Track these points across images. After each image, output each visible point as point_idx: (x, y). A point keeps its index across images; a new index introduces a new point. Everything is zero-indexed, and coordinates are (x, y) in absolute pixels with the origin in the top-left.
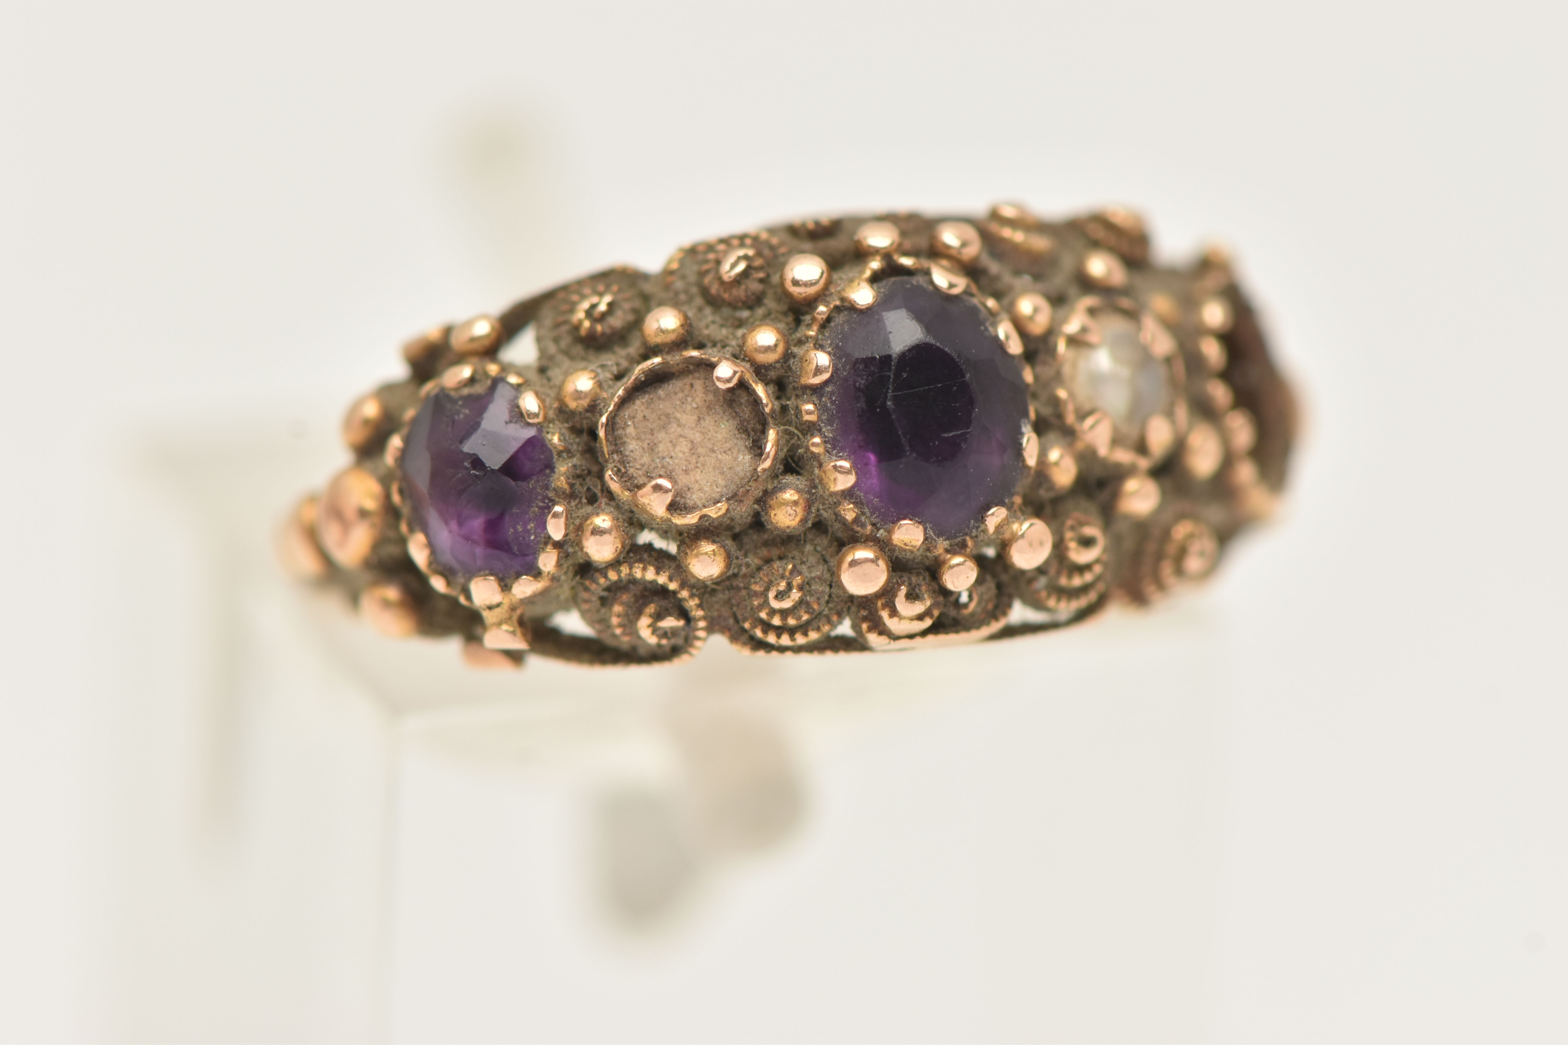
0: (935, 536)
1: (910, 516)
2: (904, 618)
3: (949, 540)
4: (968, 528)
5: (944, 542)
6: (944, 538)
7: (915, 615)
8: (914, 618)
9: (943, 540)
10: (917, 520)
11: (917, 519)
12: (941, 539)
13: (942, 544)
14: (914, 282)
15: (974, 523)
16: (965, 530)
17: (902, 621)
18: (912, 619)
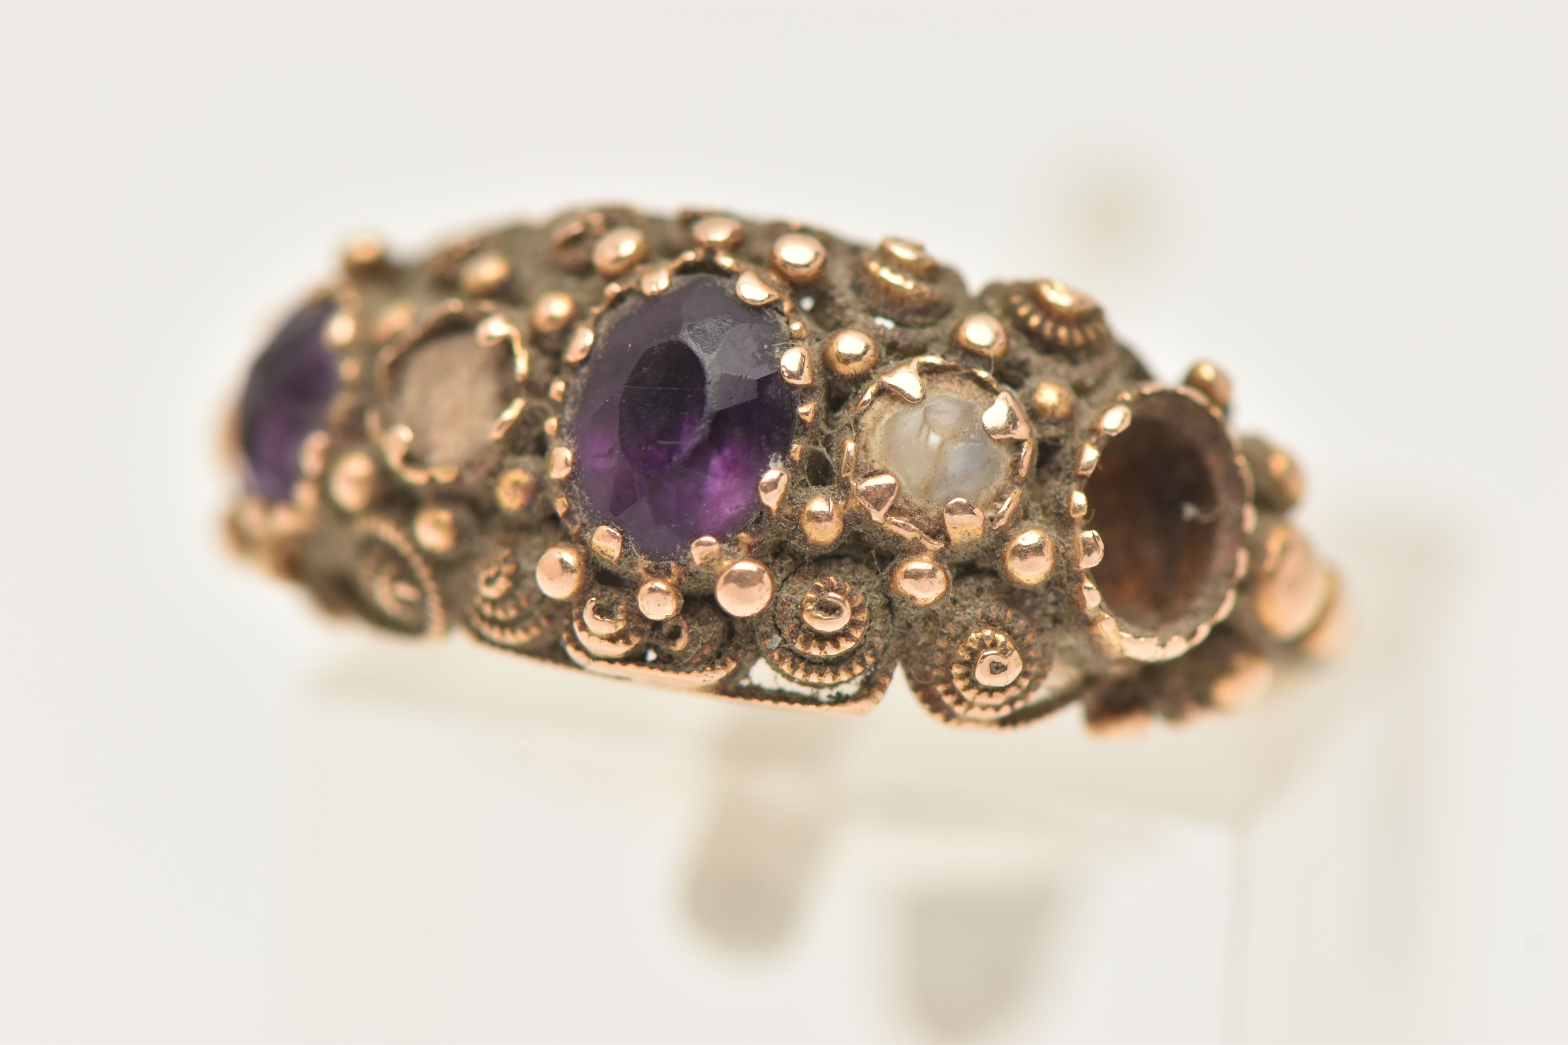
0: (637, 552)
1: (612, 522)
2: (594, 635)
3: (653, 561)
4: (675, 553)
5: (645, 561)
6: (646, 556)
7: (607, 635)
8: (605, 637)
9: (645, 559)
10: (620, 529)
11: (618, 527)
12: (643, 557)
13: (643, 563)
14: (719, 283)
15: (681, 549)
16: (670, 554)
17: (592, 638)
18: (602, 638)
